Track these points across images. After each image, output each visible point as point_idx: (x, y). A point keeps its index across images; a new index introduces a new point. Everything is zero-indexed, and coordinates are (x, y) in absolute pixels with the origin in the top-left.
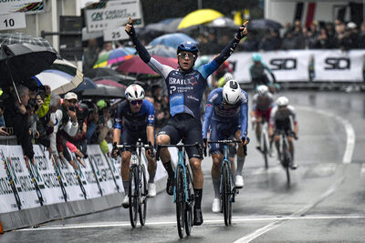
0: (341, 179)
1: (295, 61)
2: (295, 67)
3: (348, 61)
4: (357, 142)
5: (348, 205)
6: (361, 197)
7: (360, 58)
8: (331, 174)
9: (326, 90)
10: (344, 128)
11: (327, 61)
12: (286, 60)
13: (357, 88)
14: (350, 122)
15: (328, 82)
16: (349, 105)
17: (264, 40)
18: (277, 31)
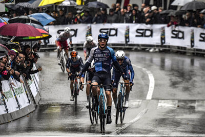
0: (145, 110)
1: (116, 30)
2: (116, 34)
3: (152, 31)
4: (156, 85)
5: (149, 127)
6: (157, 122)
7: (160, 29)
8: (138, 107)
9: (136, 50)
10: (148, 76)
11: (137, 31)
12: (111, 29)
13: (157, 50)
14: (152, 72)
15: (138, 45)
16: (151, 61)
17: (96, 15)
18: (105, 10)
